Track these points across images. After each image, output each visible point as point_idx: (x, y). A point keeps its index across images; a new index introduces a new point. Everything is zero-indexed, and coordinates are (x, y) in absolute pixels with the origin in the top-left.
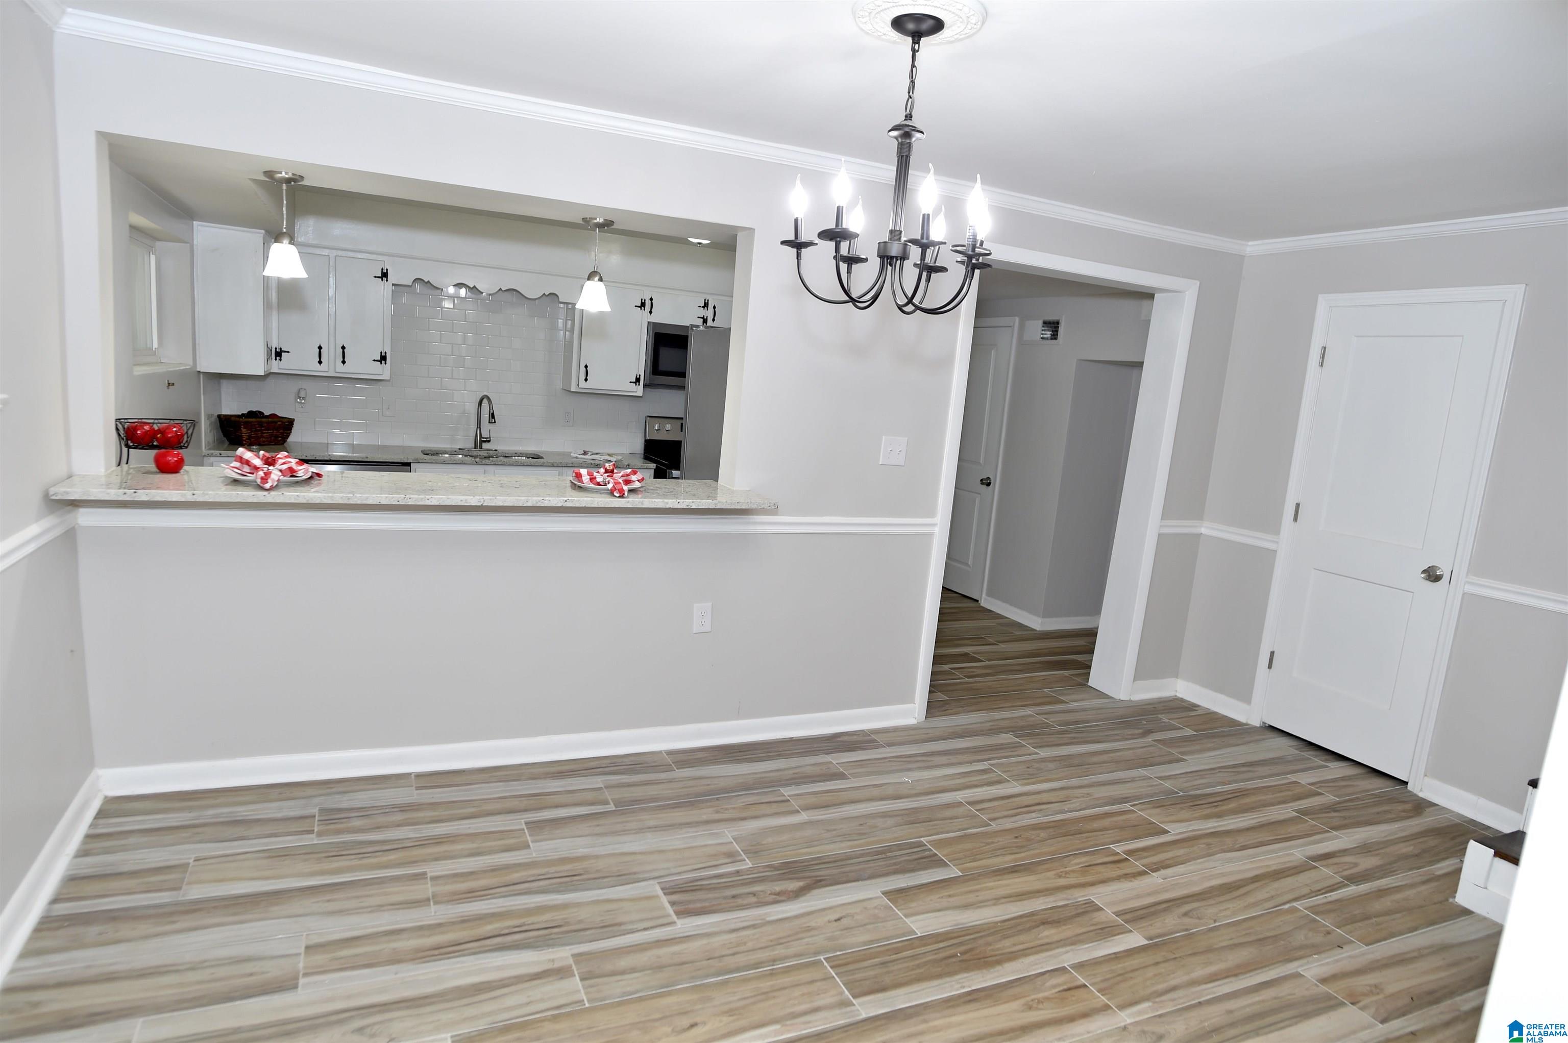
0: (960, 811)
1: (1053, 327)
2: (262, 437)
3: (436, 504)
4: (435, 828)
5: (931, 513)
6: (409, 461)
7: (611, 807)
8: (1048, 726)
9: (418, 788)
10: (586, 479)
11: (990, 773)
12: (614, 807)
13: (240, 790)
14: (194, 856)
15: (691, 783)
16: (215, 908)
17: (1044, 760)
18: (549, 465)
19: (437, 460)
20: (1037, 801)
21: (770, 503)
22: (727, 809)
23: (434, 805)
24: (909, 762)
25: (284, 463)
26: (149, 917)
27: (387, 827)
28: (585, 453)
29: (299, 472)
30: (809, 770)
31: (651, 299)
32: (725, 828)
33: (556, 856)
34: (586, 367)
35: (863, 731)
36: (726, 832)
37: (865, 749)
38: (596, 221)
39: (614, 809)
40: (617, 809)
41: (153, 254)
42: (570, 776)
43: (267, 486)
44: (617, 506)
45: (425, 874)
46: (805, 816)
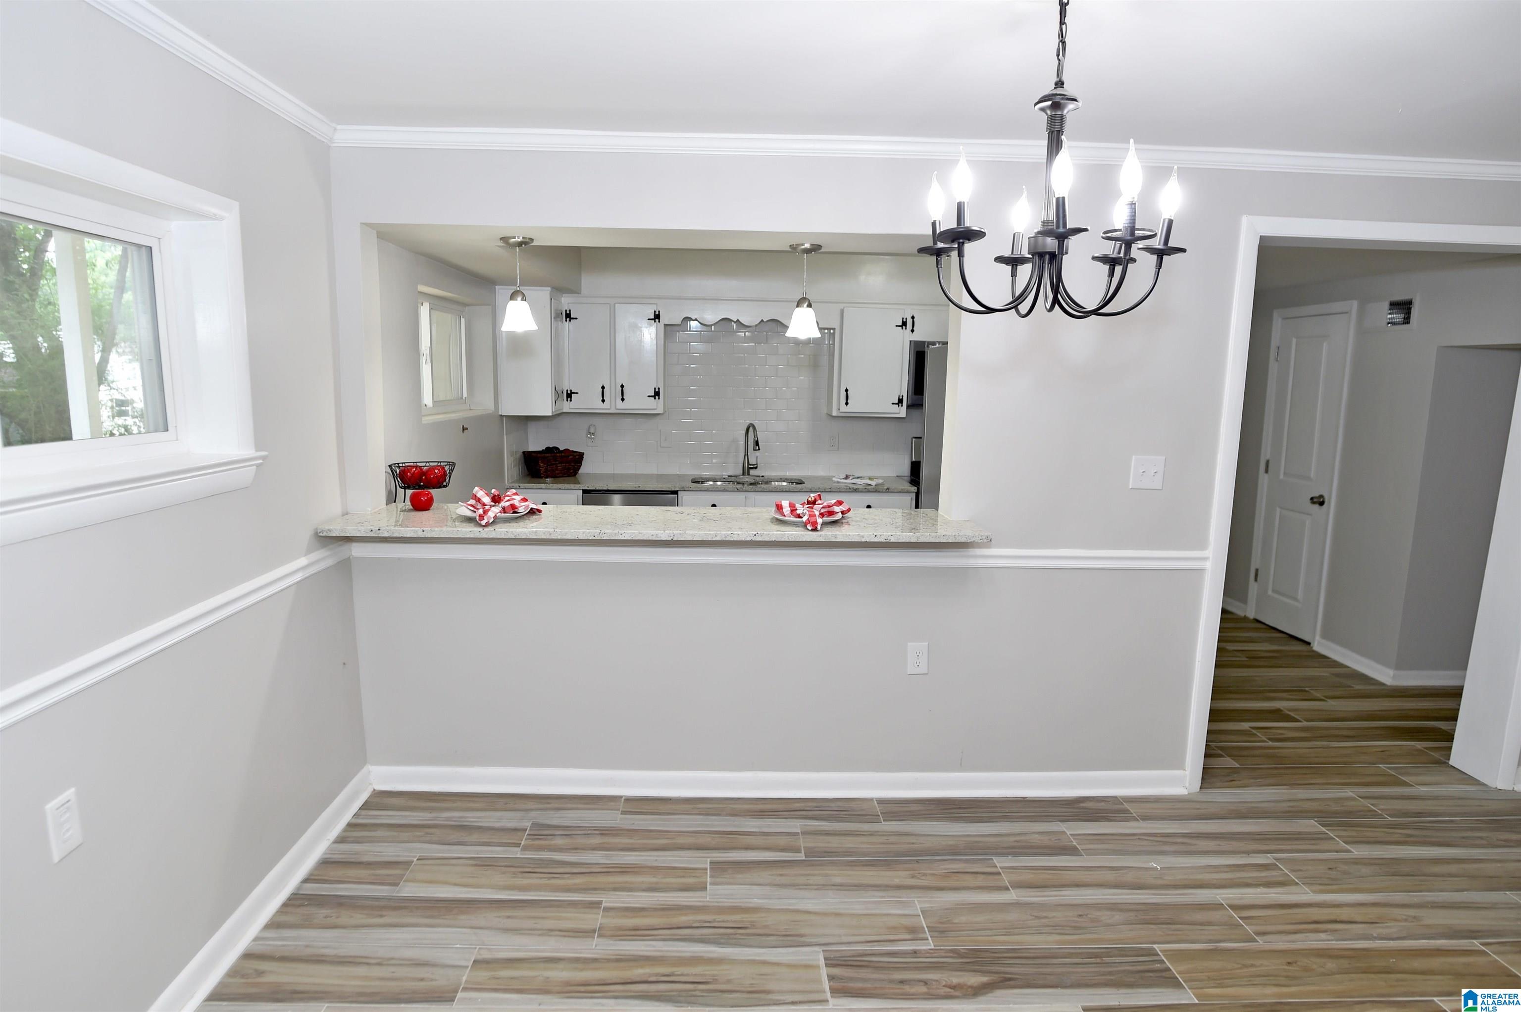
0: (1217, 916)
1: (1404, 307)
2: (557, 470)
3: (629, 539)
4: (625, 856)
5: (1202, 544)
6: (676, 490)
7: (801, 856)
8: (1374, 814)
9: (623, 813)
10: (787, 510)
11: (1273, 870)
12: (804, 857)
13: (474, 797)
14: (418, 855)
15: (893, 839)
16: (417, 908)
17: (1357, 862)
18: (808, 490)
19: (701, 487)
20: (1333, 917)
21: (982, 536)
22: (925, 875)
23: (631, 832)
24: (1165, 843)
25: (508, 500)
26: (363, 907)
27: (583, 849)
28: (847, 477)
29: (520, 509)
30: (1036, 839)
31: (913, 318)
32: (914, 897)
33: (728, 903)
34: (847, 390)
35: (1115, 797)
36: (916, 902)
37: (1111, 821)
38: (803, 247)
39: (804, 858)
40: (806, 859)
41: (463, 317)
42: (769, 816)
43: (483, 523)
44: (808, 540)
45: (600, 903)
46: (1014, 895)
